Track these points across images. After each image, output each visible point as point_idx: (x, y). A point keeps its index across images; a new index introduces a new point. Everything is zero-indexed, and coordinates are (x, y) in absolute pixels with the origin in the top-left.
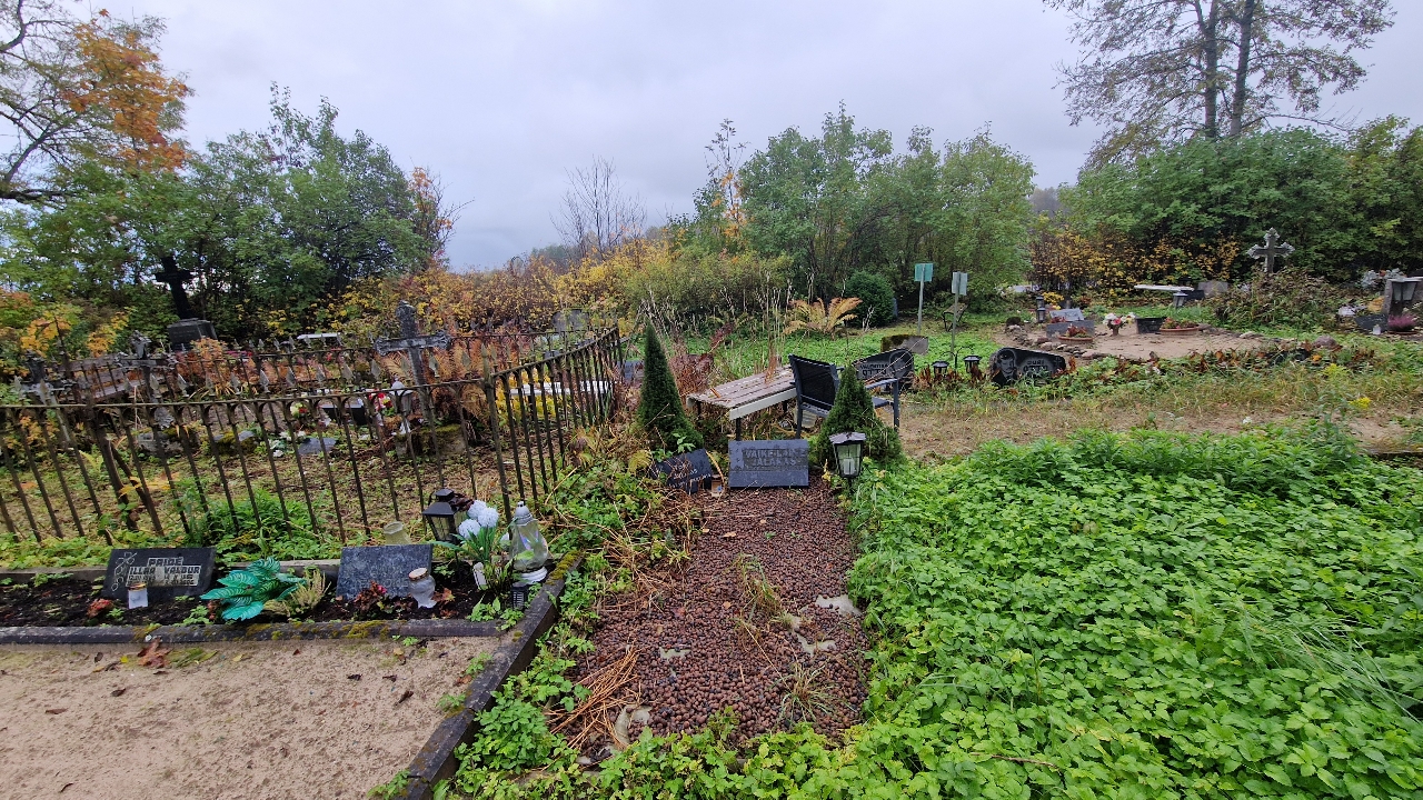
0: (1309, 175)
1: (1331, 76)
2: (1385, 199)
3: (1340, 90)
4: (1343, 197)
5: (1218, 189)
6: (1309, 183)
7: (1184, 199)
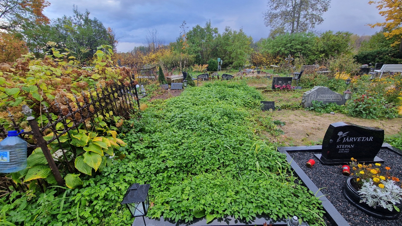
0: (307, 43)
1: (317, 20)
2: (322, 49)
3: (318, 24)
4: (314, 48)
5: (289, 45)
6: (307, 45)
7: (282, 47)
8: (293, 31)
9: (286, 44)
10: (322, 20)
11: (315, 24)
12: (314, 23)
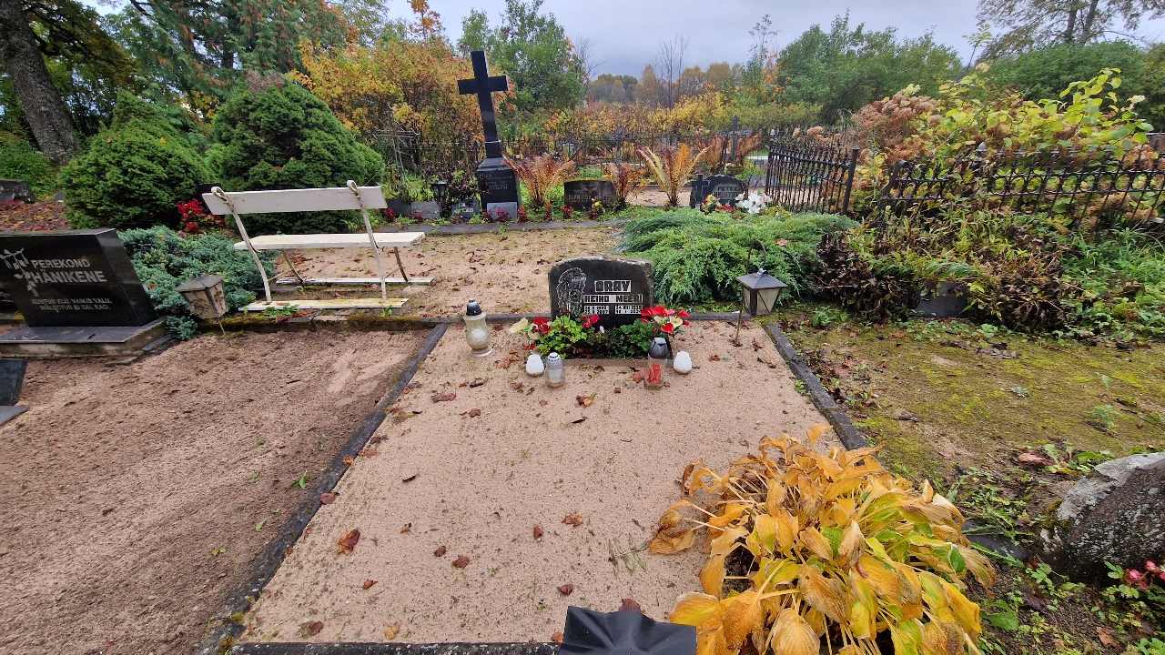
3: (1153, 17)
8: (1068, 36)
9: (1057, 76)
11: (1140, 18)
12: (1137, 15)
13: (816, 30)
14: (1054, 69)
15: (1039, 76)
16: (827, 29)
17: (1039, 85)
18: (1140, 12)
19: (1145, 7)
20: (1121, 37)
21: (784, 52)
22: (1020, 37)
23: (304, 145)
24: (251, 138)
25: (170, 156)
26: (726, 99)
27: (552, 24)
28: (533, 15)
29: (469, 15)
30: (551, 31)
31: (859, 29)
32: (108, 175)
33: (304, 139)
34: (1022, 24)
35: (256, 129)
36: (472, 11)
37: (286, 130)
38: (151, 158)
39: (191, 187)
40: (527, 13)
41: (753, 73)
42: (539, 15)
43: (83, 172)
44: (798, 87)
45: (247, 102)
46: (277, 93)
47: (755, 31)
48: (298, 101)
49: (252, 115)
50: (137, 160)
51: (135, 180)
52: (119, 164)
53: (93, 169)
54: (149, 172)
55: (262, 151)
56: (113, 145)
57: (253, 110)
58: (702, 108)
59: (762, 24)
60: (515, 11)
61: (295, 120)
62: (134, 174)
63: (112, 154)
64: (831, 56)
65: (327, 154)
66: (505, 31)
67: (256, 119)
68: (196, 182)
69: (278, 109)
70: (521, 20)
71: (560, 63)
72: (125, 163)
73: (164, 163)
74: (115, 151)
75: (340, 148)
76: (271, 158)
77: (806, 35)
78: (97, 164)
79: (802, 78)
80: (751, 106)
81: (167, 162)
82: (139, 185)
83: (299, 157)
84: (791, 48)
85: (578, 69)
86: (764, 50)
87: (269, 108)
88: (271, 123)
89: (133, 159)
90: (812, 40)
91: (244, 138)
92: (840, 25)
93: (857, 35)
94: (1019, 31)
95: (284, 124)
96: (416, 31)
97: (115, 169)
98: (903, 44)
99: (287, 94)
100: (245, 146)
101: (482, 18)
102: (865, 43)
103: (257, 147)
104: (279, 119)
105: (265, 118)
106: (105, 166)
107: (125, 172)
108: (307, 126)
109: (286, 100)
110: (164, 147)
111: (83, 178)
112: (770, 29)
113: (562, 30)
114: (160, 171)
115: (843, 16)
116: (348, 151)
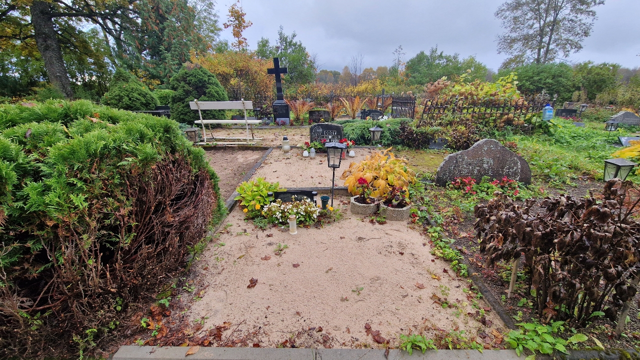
1: (574, 47)
2: (581, 85)
8: (538, 60)
9: (533, 77)
10: (581, 47)
11: (570, 52)
12: (568, 51)
13: (422, 53)
14: (530, 74)
15: (524, 77)
16: (427, 53)
17: (524, 81)
18: (569, 49)
19: (572, 48)
20: (562, 61)
21: (408, 63)
22: (517, 59)
23: (207, 91)
24: (187, 87)
25: (147, 94)
26: (381, 82)
27: (300, 45)
28: (291, 41)
29: (260, 40)
30: (300, 49)
31: (441, 54)
32: (124, 100)
33: (207, 89)
34: (517, 54)
35: (189, 84)
36: (262, 38)
37: (201, 85)
38: (139, 95)
39: (154, 107)
40: (289, 40)
41: (394, 70)
42: (294, 41)
43: (111, 99)
44: (415, 78)
45: (186, 74)
46: (198, 70)
47: (395, 53)
48: (206, 74)
49: (188, 78)
50: (135, 95)
51: (134, 103)
52: (128, 96)
53: (118, 98)
54: (139, 100)
55: (191, 92)
56: (126, 88)
57: (188, 76)
58: (370, 86)
59: (398, 49)
60: (283, 39)
61: (205, 81)
62: (134, 100)
63: (126, 92)
64: (430, 66)
65: (216, 94)
66: (278, 48)
67: (189, 80)
68: (155, 105)
69: (199, 76)
70: (286, 43)
71: (303, 63)
72: (130, 96)
73: (144, 96)
74: (127, 91)
75: (220, 93)
76: (194, 95)
77: (417, 55)
78: (119, 95)
79: (416, 74)
80: (393, 86)
81: (145, 96)
82: (135, 105)
83: (205, 95)
84: (412, 61)
85: (312, 67)
86: (399, 61)
87: (195, 76)
88: (196, 82)
89: (133, 94)
90: (421, 57)
91: (184, 87)
92: (433, 52)
93: (441, 56)
94: (516, 57)
95: (200, 82)
96: (235, 46)
97: (126, 98)
98: (462, 61)
99: (202, 71)
100: (184, 90)
101: (267, 42)
102: (445, 60)
103: (189, 91)
104: (198, 80)
105: (194, 80)
106: (122, 96)
107: (130, 99)
108: (208, 84)
109: (202, 73)
110: (144, 90)
111: (113, 101)
112: (402, 52)
113: (305, 48)
114: (143, 100)
115: (435, 48)
116: (223, 94)
